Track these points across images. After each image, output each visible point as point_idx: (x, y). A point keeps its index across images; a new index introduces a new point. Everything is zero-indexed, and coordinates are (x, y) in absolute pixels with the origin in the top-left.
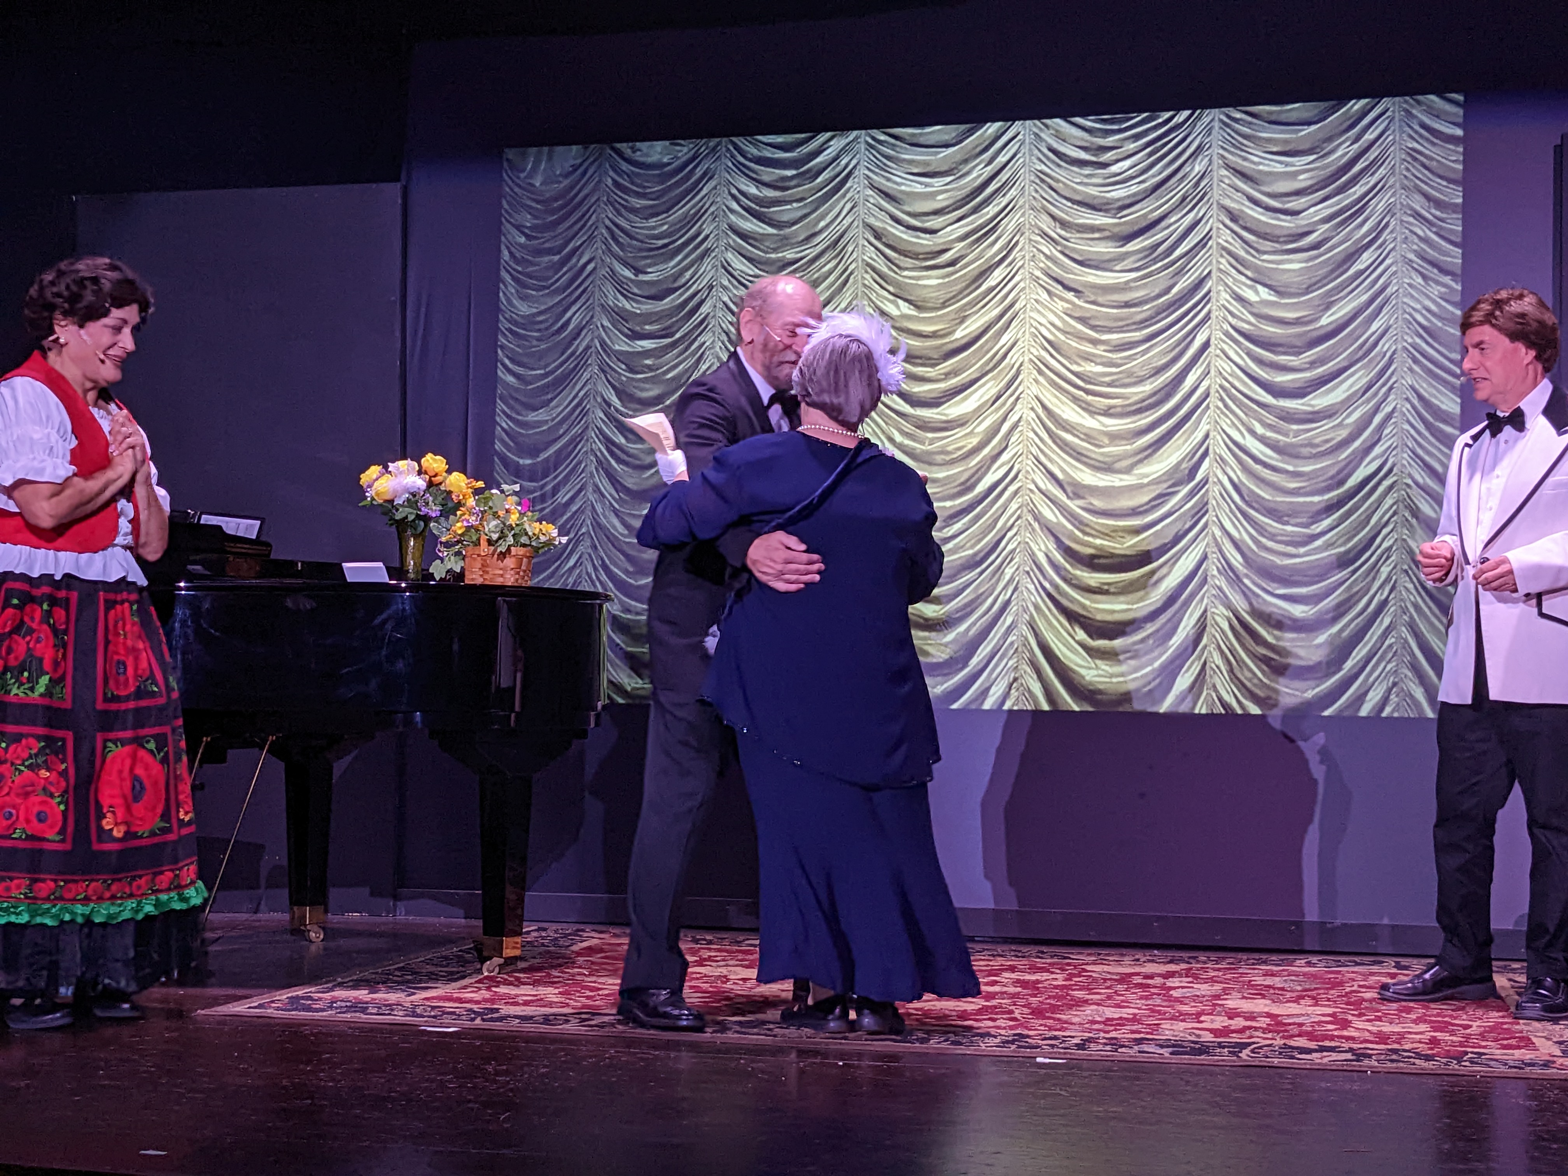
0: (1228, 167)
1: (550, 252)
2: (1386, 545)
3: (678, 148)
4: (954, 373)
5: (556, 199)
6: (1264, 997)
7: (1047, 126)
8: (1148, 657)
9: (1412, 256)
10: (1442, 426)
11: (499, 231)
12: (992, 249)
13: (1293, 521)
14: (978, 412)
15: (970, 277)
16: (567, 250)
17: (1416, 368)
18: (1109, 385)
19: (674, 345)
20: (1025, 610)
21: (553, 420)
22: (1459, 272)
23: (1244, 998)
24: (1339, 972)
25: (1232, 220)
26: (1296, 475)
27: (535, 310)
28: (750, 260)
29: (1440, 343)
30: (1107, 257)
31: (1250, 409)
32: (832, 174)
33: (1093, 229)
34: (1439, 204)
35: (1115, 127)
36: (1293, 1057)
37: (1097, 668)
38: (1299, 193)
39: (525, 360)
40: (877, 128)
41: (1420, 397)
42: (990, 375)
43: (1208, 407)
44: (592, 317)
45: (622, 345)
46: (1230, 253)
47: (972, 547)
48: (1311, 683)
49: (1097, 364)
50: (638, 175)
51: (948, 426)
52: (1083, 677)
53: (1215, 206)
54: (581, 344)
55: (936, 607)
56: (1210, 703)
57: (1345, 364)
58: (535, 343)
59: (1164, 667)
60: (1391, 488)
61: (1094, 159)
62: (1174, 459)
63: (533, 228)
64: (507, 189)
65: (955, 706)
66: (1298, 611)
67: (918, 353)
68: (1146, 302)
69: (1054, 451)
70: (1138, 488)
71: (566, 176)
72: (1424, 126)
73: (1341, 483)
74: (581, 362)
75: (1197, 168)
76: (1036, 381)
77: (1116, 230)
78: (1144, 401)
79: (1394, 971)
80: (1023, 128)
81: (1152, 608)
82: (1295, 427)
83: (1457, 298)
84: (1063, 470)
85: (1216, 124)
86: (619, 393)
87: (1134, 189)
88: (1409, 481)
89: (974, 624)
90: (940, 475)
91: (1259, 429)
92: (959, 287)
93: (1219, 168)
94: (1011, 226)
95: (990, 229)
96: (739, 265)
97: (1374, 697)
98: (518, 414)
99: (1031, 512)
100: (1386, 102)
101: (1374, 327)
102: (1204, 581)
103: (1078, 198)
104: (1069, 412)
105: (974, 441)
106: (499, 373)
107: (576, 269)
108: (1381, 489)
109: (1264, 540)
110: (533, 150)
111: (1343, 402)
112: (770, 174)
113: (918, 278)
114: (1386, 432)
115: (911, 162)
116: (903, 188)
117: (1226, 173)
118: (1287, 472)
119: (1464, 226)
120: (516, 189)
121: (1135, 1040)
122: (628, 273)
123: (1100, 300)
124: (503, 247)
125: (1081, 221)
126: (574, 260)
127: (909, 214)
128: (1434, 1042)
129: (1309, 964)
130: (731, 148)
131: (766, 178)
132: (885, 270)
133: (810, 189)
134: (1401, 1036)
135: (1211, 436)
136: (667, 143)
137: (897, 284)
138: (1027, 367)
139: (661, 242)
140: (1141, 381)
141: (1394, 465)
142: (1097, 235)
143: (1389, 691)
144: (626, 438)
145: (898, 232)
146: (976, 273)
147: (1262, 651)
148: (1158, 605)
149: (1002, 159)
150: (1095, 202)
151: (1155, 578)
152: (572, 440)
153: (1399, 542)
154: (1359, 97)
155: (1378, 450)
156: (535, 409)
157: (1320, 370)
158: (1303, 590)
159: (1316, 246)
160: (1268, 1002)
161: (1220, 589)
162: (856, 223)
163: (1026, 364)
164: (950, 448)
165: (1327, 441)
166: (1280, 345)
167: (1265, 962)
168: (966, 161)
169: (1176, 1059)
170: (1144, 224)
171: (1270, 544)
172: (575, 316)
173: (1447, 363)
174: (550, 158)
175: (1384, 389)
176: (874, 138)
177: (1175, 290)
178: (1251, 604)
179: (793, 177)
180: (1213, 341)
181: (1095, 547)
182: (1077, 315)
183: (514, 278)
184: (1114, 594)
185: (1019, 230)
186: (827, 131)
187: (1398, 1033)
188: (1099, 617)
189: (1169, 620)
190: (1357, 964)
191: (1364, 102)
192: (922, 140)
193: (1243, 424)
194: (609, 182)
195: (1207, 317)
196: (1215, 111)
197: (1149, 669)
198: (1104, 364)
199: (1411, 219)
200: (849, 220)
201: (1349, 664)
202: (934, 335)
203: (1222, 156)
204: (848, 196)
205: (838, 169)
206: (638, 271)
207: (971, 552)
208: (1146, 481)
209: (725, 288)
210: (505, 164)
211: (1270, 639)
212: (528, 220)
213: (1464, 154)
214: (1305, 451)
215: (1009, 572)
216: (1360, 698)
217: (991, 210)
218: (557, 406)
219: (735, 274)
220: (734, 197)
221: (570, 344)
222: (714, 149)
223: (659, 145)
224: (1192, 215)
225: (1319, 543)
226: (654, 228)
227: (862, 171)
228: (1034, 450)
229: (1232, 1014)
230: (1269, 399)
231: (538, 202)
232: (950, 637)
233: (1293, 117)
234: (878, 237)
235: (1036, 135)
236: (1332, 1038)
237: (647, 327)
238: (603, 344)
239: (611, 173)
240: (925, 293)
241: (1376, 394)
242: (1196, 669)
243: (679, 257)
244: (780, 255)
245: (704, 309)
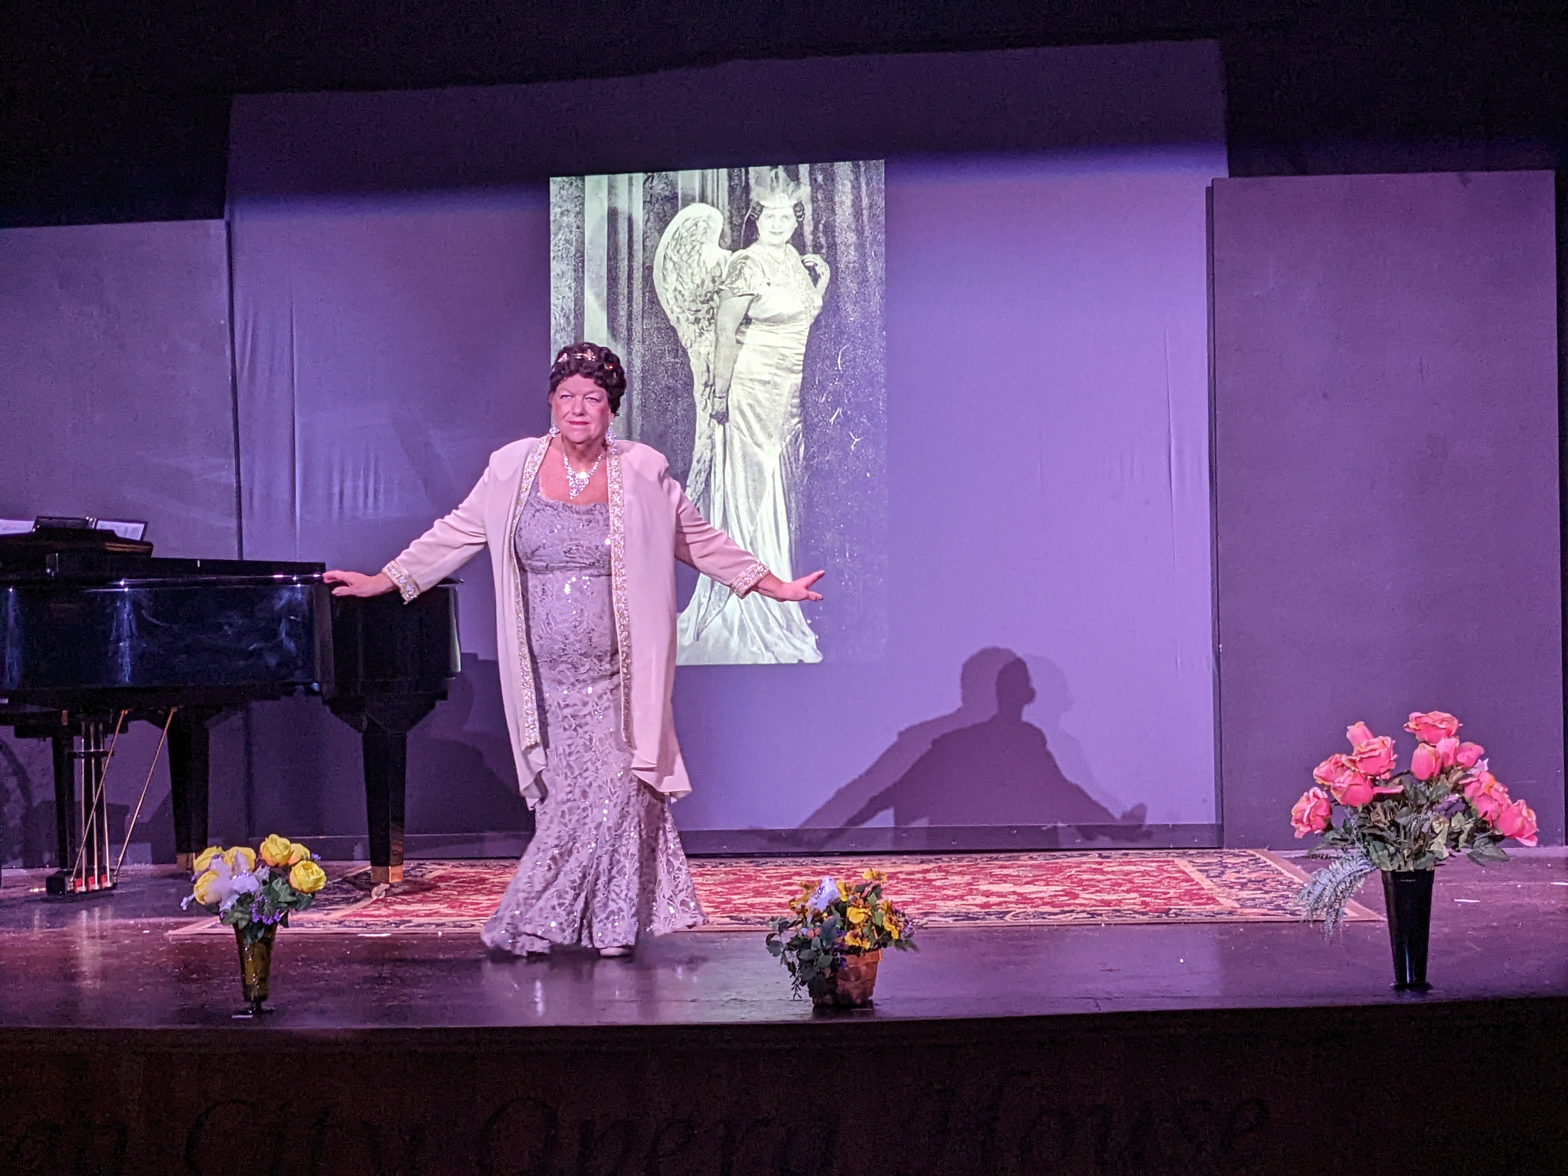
6: (1005, 882)
23: (991, 883)
24: (1057, 863)
36: (1045, 918)
79: (1100, 860)
121: (922, 914)
128: (1143, 903)
129: (1031, 858)
134: (1120, 902)
160: (1011, 885)
167: (996, 859)
169: (958, 924)
187: (1117, 900)
190: (1068, 857)
229: (987, 894)
236: (1069, 905)
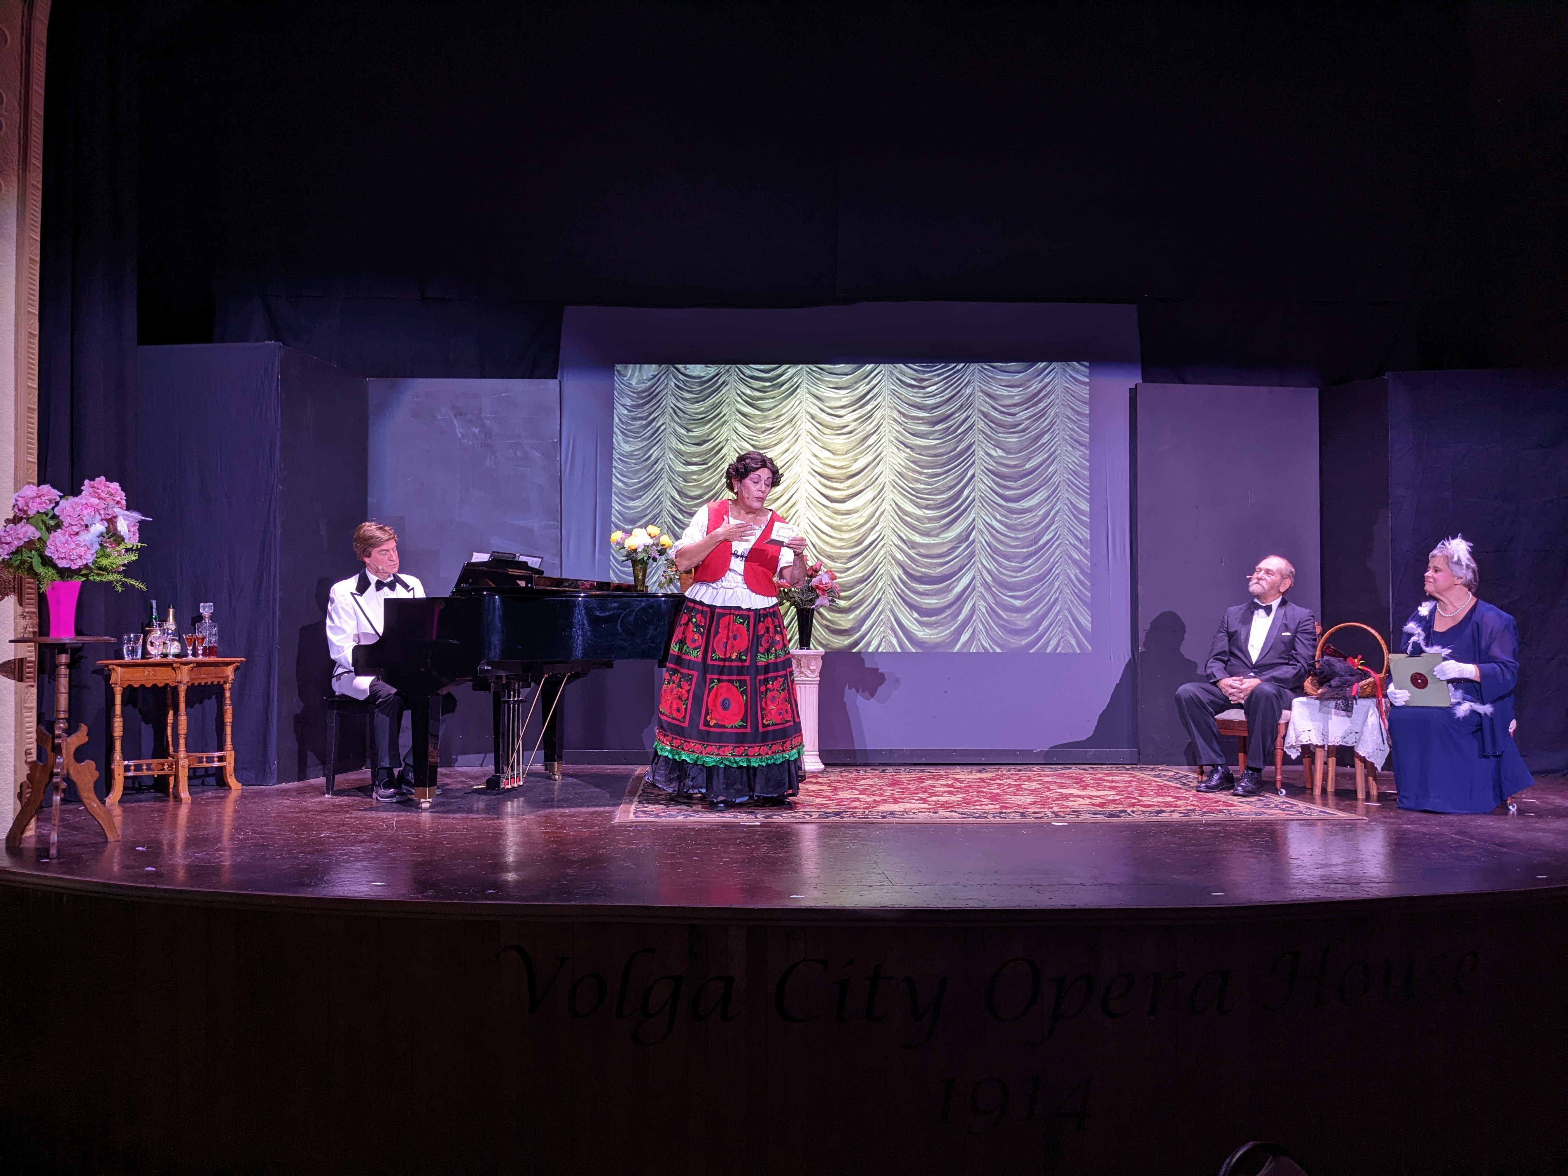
0: (982, 391)
1: (641, 419)
2: (1057, 572)
3: (709, 369)
4: (852, 486)
5: (644, 392)
7: (896, 367)
8: (948, 626)
9: (1067, 437)
10: (1082, 517)
11: (612, 408)
12: (869, 427)
13: (1015, 560)
14: (864, 506)
15: (859, 440)
16: (651, 418)
17: (1070, 490)
18: (927, 494)
19: (708, 468)
20: (889, 603)
21: (643, 506)
22: (1088, 445)
25: (984, 417)
26: (1016, 539)
27: (633, 449)
28: (747, 427)
29: (1080, 478)
30: (925, 432)
31: (994, 507)
32: (789, 386)
33: (919, 418)
34: (1078, 413)
35: (929, 370)
37: (924, 631)
38: (1015, 405)
39: (628, 474)
40: (812, 363)
41: (1071, 503)
42: (870, 488)
43: (974, 506)
44: (664, 453)
45: (681, 468)
46: (983, 432)
47: (862, 572)
48: (1023, 637)
49: (921, 484)
50: (687, 381)
51: (849, 513)
52: (917, 636)
53: (976, 410)
54: (658, 467)
55: (845, 602)
56: (977, 647)
57: (1037, 487)
58: (633, 465)
59: (955, 630)
60: (1059, 545)
61: (918, 384)
62: (959, 530)
63: (632, 406)
64: (617, 385)
65: (854, 651)
66: (1018, 603)
67: (834, 476)
68: (945, 455)
69: (901, 526)
70: (943, 544)
71: (650, 380)
72: (1071, 376)
73: (1036, 543)
74: (658, 477)
75: (968, 391)
76: (892, 491)
77: (930, 419)
78: (944, 502)
80: (884, 368)
81: (949, 602)
82: (1015, 516)
83: (1087, 457)
84: (906, 535)
85: (976, 371)
86: (679, 493)
87: (938, 400)
88: (1067, 542)
89: (863, 610)
90: (846, 536)
91: (999, 517)
92: (854, 444)
93: (978, 391)
94: (879, 415)
95: (869, 416)
96: (742, 429)
97: (1053, 643)
98: (624, 502)
99: (891, 555)
100: (1054, 364)
101: (1050, 470)
102: (974, 589)
103: (911, 403)
104: (909, 507)
105: (862, 520)
106: (613, 480)
107: (654, 429)
108: (1054, 546)
109: (1001, 569)
110: (631, 366)
111: (1036, 505)
112: (757, 384)
113: (834, 439)
114: (1056, 519)
115: (829, 382)
116: (825, 394)
117: (980, 394)
118: (1011, 537)
119: (1090, 424)
120: (622, 386)
122: (683, 431)
123: (923, 453)
124: (615, 416)
125: (913, 414)
126: (654, 424)
127: (828, 407)
130: (737, 370)
131: (755, 386)
132: (817, 435)
133: (778, 393)
135: (976, 519)
136: (703, 366)
137: (823, 442)
138: (888, 485)
139: (701, 416)
140: (942, 493)
141: (1060, 535)
142: (920, 422)
143: (1059, 641)
144: (683, 516)
145: (823, 416)
146: (862, 438)
147: (1002, 622)
148: (952, 600)
149: (874, 382)
150: (920, 405)
151: (951, 588)
152: (654, 516)
153: (1063, 571)
154: (1042, 362)
155: (1053, 528)
156: (633, 500)
157: (1026, 489)
158: (1020, 593)
159: (1023, 431)
161: (981, 593)
162: (801, 411)
163: (887, 483)
164: (850, 524)
165: (1030, 523)
166: (1008, 477)
168: (856, 383)
170: (943, 417)
171: (1004, 571)
172: (655, 453)
173: (1083, 487)
174: (640, 371)
175: (1055, 499)
176: (810, 369)
177: (958, 449)
178: (995, 600)
179: (769, 386)
180: (976, 474)
181: (922, 572)
182: (911, 460)
183: (621, 432)
184: (932, 595)
185: (883, 417)
186: (786, 364)
188: (924, 606)
189: (958, 608)
191: (1044, 364)
192: (834, 371)
193: (991, 514)
194: (673, 385)
195: (973, 463)
196: (976, 365)
197: (949, 631)
198: (925, 484)
199: (1066, 420)
200: (798, 408)
201: (1041, 628)
202: (842, 468)
203: (980, 386)
204: (798, 397)
205: (792, 383)
206: (688, 430)
207: (861, 575)
208: (946, 540)
209: (735, 441)
210: (616, 373)
211: (1005, 616)
212: (628, 402)
213: (1089, 390)
214: (1020, 527)
215: (880, 585)
216: (1047, 644)
217: (869, 407)
218: (646, 498)
219: (740, 434)
220: (739, 395)
221: (652, 466)
222: (728, 370)
223: (699, 367)
224: (965, 414)
225: (1027, 571)
226: (697, 409)
227: (804, 385)
228: (892, 525)
230: (1003, 503)
231: (634, 393)
232: (852, 616)
233: (1012, 369)
234: (813, 418)
235: (890, 371)
237: (694, 459)
238: (670, 467)
239: (674, 380)
240: (837, 447)
241: (1052, 501)
242: (970, 631)
243: (711, 424)
244: (763, 425)
245: (724, 451)
